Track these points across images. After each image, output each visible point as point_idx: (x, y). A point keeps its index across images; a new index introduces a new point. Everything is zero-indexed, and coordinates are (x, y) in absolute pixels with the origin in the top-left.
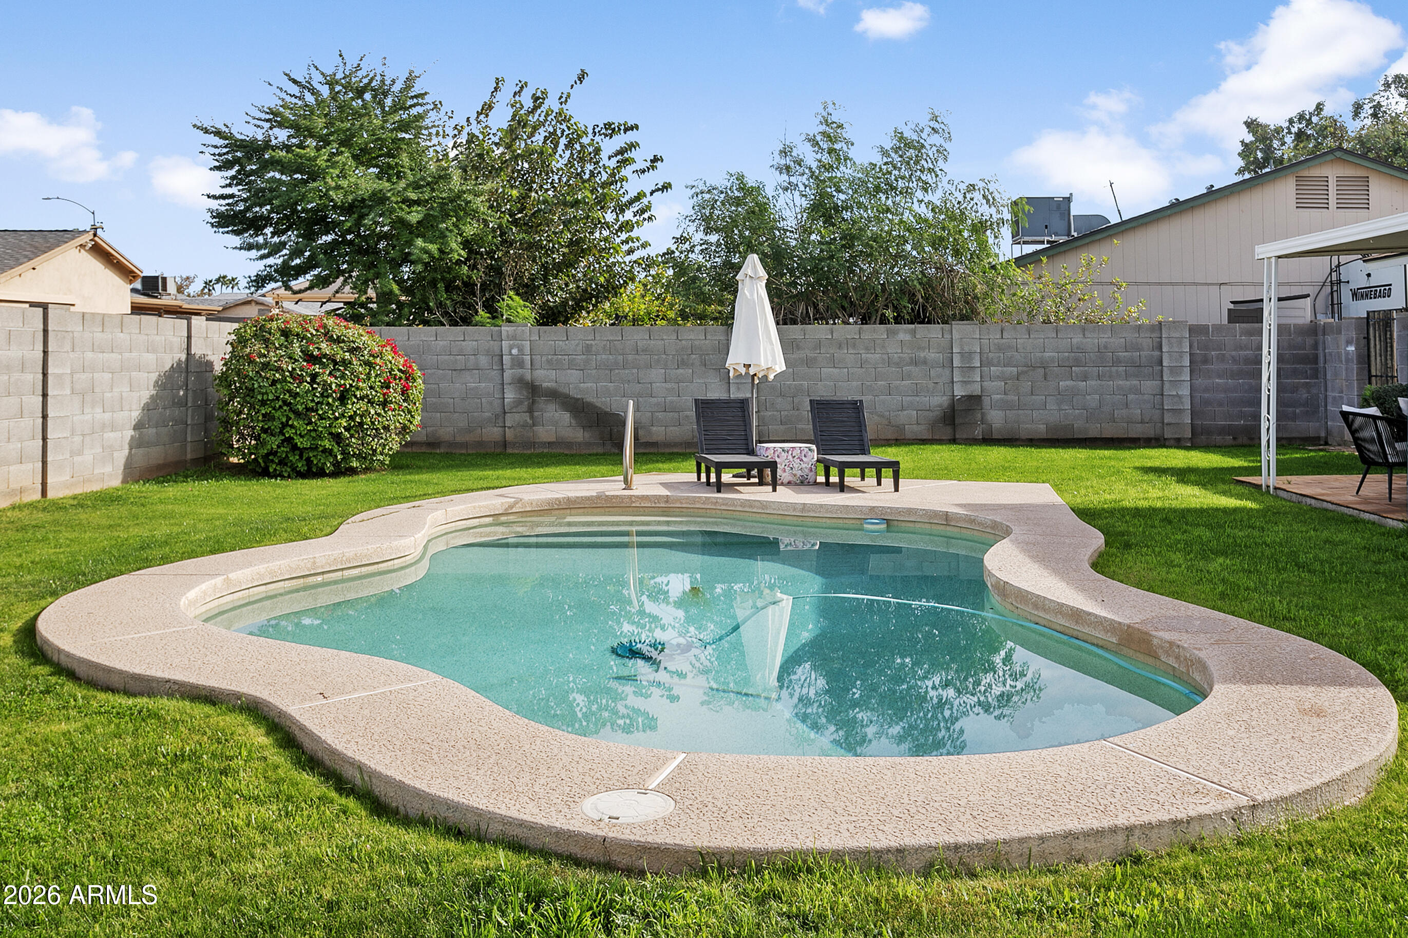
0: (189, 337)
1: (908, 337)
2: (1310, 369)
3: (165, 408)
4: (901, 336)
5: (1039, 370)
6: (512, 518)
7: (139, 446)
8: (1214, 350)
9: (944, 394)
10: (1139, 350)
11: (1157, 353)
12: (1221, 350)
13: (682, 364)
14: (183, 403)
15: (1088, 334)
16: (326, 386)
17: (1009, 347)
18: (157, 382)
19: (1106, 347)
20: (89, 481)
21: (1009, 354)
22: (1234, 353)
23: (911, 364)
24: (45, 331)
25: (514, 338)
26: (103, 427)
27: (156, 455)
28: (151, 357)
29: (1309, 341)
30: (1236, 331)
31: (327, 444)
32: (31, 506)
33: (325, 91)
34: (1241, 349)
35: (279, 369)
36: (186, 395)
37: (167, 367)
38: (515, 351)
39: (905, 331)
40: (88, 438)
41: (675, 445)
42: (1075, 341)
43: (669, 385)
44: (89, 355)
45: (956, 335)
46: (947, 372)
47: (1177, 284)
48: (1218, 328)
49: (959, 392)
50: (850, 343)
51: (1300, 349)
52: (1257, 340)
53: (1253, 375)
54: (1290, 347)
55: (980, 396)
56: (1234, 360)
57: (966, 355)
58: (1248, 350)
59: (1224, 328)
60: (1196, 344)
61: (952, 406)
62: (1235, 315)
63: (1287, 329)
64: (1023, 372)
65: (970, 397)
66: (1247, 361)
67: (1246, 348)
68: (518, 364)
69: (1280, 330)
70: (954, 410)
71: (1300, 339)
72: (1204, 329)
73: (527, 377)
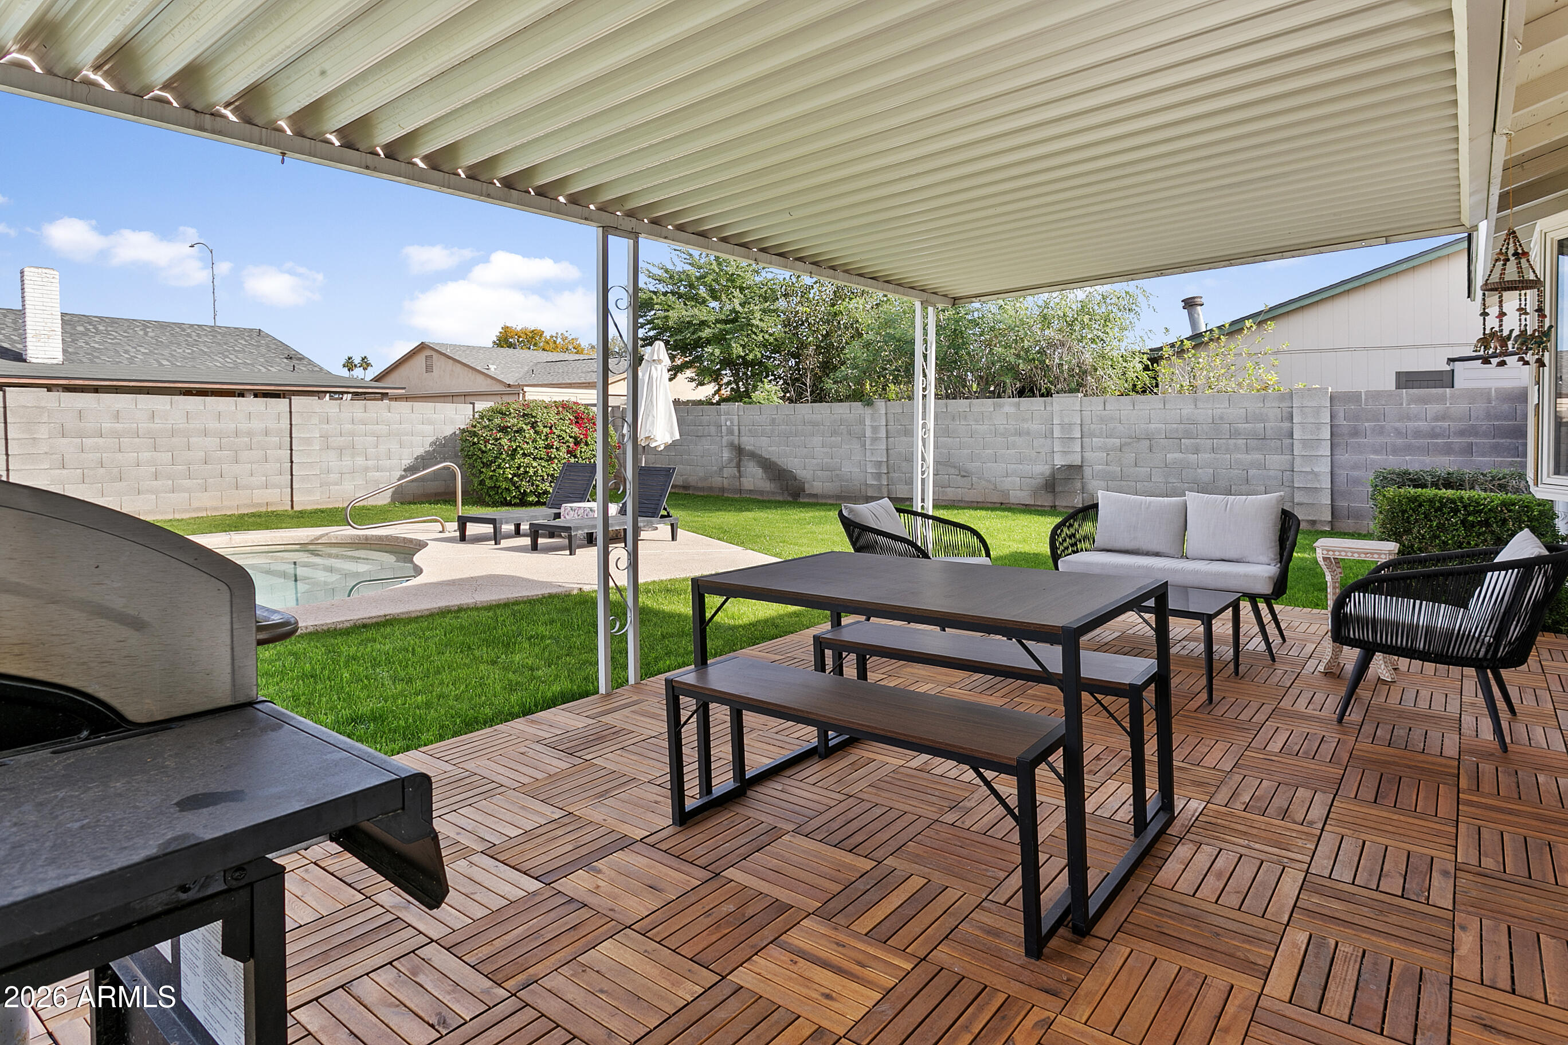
1: (1013, 410)
4: (1007, 409)
5: (1144, 441)
7: (413, 480)
8: (1368, 420)
9: (1046, 463)
10: (1263, 421)
11: (1286, 425)
12: (1378, 421)
13: (835, 433)
15: (1200, 405)
17: (1113, 419)
18: (433, 443)
19: (1221, 418)
21: (1112, 426)
22: (1397, 425)
23: (1015, 435)
24: (291, 412)
25: (728, 413)
27: (433, 486)
28: (428, 428)
32: (280, 511)
34: (1409, 419)
37: (448, 433)
38: (728, 423)
39: (1010, 404)
40: (345, 476)
42: (1184, 412)
45: (1057, 408)
46: (1048, 442)
48: (1375, 395)
49: (1059, 461)
51: (1506, 418)
52: (1434, 408)
53: (1427, 450)
54: (1488, 416)
55: (1081, 466)
56: (1398, 432)
57: (1066, 427)
58: (1419, 419)
59: (1389, 394)
60: (1342, 414)
61: (1053, 475)
62: (1406, 380)
63: (1485, 394)
64: (1126, 444)
65: (1070, 467)
66: (1418, 434)
67: (1417, 418)
68: (730, 432)
69: (1473, 395)
70: (1054, 478)
71: (1505, 407)
72: (1353, 397)
73: (736, 442)
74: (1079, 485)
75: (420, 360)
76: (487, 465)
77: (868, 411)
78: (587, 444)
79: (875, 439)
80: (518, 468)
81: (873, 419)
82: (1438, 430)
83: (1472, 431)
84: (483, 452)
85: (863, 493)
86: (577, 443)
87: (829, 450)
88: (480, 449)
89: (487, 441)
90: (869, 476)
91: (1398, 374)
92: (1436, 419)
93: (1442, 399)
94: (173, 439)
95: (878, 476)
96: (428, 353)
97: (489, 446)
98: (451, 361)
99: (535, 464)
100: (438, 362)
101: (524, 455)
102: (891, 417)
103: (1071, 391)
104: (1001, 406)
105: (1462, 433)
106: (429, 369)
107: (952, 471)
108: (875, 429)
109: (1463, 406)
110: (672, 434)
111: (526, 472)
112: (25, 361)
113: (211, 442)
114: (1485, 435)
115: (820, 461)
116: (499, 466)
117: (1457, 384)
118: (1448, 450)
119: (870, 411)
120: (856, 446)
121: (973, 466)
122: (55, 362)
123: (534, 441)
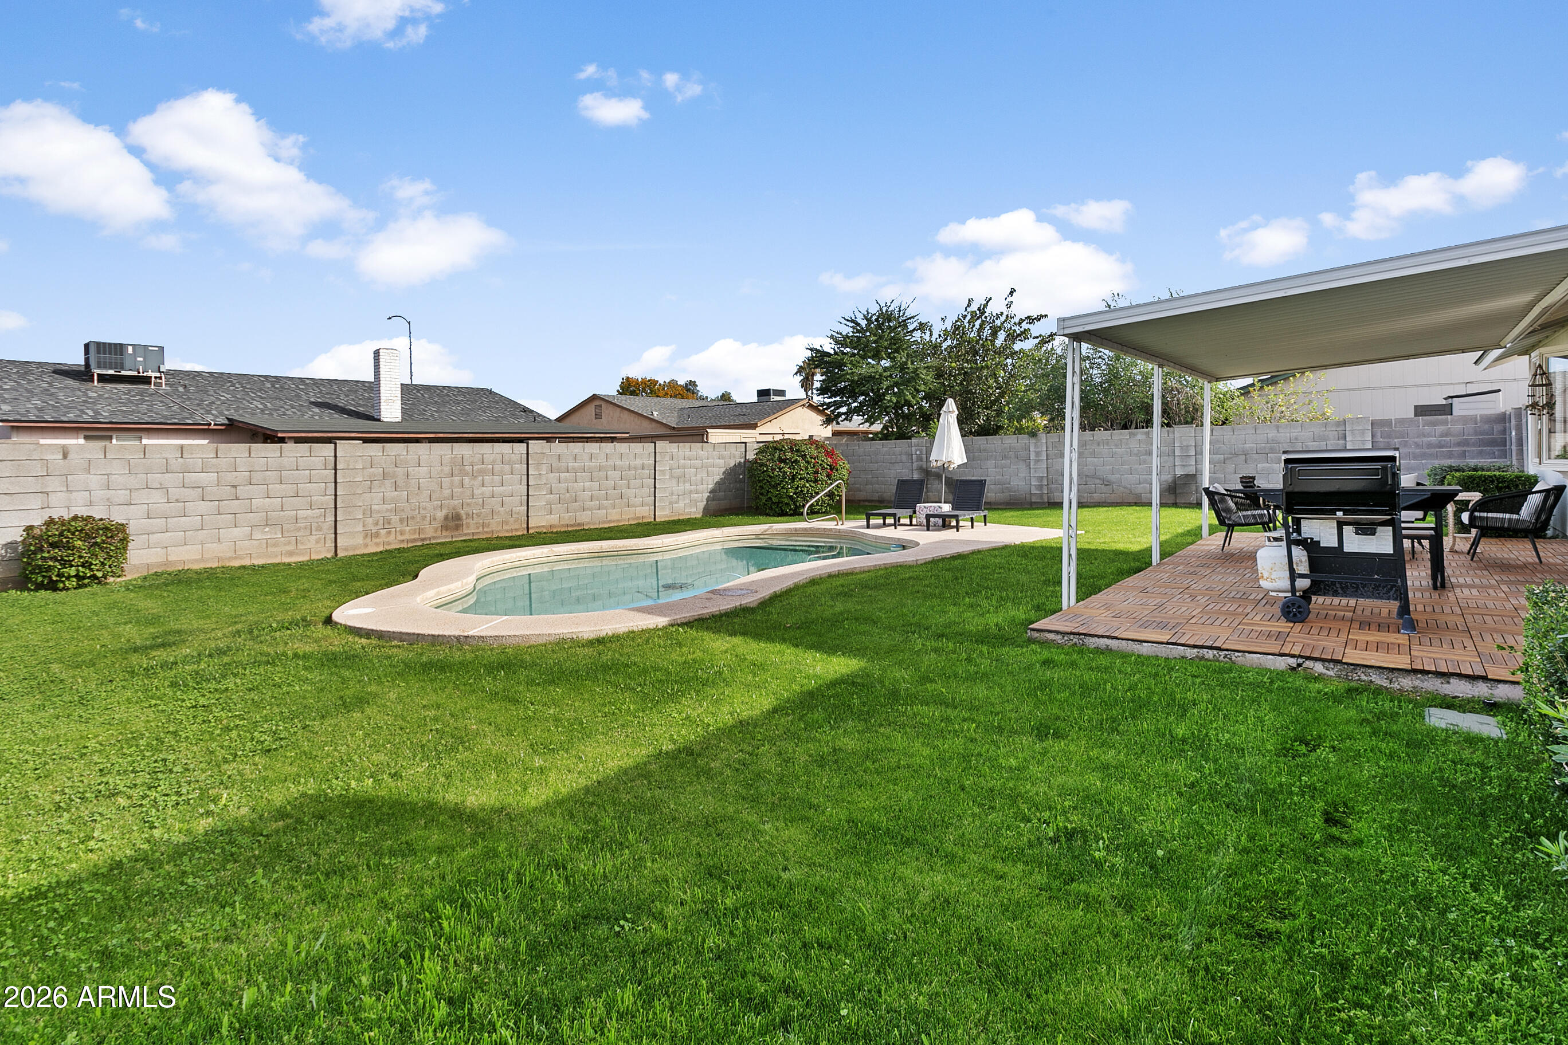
0: (746, 451)
1: (1144, 437)
2: (1499, 450)
3: (730, 483)
4: (1139, 437)
5: (1241, 456)
6: (766, 536)
7: (713, 500)
8: (1397, 438)
9: (1169, 473)
10: (1326, 440)
11: (1342, 442)
12: (1404, 437)
13: (1005, 457)
14: (742, 481)
15: (1281, 430)
16: (785, 473)
17: (1218, 441)
18: (724, 472)
19: (1296, 439)
20: (682, 514)
21: (1217, 446)
22: (1416, 440)
23: (1145, 454)
24: (655, 452)
25: (918, 445)
26: (691, 492)
27: (724, 504)
28: (722, 462)
29: (1498, 427)
30: (1419, 423)
31: (786, 501)
32: (649, 523)
33: (864, 323)
34: (1425, 436)
35: (766, 466)
36: (744, 477)
37: (732, 465)
38: (918, 453)
39: (1142, 433)
40: (680, 497)
41: (1001, 504)
42: (1270, 436)
43: (997, 470)
44: (682, 461)
45: (1177, 435)
46: (1171, 458)
47: (1410, 386)
48: (1401, 421)
49: (1179, 472)
50: (1106, 442)
51: (1487, 434)
52: (1441, 429)
53: (1436, 456)
54: (1476, 433)
55: (1195, 475)
56: (1417, 445)
57: (1185, 448)
58: (1432, 436)
59: (1411, 420)
60: (1379, 434)
61: (1174, 481)
62: (1421, 411)
63: (1473, 419)
64: (1228, 458)
65: (1187, 475)
66: (1430, 445)
67: (1429, 435)
68: (920, 459)
69: (1465, 419)
70: (1175, 484)
71: (1486, 427)
72: (1387, 423)
73: (925, 466)
74: (1194, 488)
75: (591, 409)
76: (775, 487)
77: (1033, 441)
78: (837, 470)
79: (1037, 461)
80: (797, 488)
81: (1036, 446)
82: (1443, 443)
83: (1465, 443)
84: (771, 477)
85: (1028, 499)
86: (831, 469)
87: (1001, 470)
88: (769, 476)
89: (773, 470)
90: (1033, 488)
91: (1416, 407)
92: (1442, 436)
93: (1446, 423)
94: (601, 473)
95: (1040, 487)
96: (597, 403)
97: (776, 473)
98: (618, 410)
99: (808, 485)
100: (606, 410)
101: (801, 479)
102: (1050, 445)
103: (1187, 423)
104: (1134, 435)
105: (1459, 444)
106: (598, 416)
107: (1098, 481)
108: (1038, 454)
109: (1459, 427)
110: (963, 459)
111: (802, 491)
112: (379, 420)
113: (617, 474)
114: (1474, 445)
115: (993, 478)
116: (783, 488)
117: (1454, 413)
118: (1450, 455)
119: (1034, 441)
120: (1022, 466)
121: (1113, 478)
122: (397, 420)
123: (807, 468)
